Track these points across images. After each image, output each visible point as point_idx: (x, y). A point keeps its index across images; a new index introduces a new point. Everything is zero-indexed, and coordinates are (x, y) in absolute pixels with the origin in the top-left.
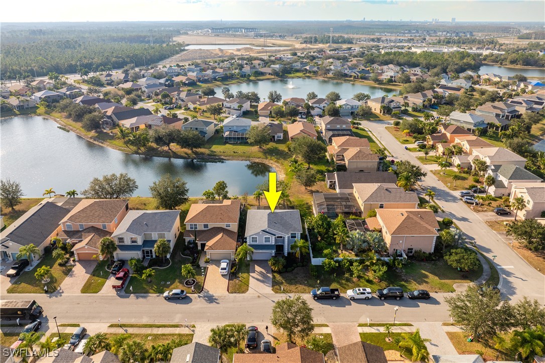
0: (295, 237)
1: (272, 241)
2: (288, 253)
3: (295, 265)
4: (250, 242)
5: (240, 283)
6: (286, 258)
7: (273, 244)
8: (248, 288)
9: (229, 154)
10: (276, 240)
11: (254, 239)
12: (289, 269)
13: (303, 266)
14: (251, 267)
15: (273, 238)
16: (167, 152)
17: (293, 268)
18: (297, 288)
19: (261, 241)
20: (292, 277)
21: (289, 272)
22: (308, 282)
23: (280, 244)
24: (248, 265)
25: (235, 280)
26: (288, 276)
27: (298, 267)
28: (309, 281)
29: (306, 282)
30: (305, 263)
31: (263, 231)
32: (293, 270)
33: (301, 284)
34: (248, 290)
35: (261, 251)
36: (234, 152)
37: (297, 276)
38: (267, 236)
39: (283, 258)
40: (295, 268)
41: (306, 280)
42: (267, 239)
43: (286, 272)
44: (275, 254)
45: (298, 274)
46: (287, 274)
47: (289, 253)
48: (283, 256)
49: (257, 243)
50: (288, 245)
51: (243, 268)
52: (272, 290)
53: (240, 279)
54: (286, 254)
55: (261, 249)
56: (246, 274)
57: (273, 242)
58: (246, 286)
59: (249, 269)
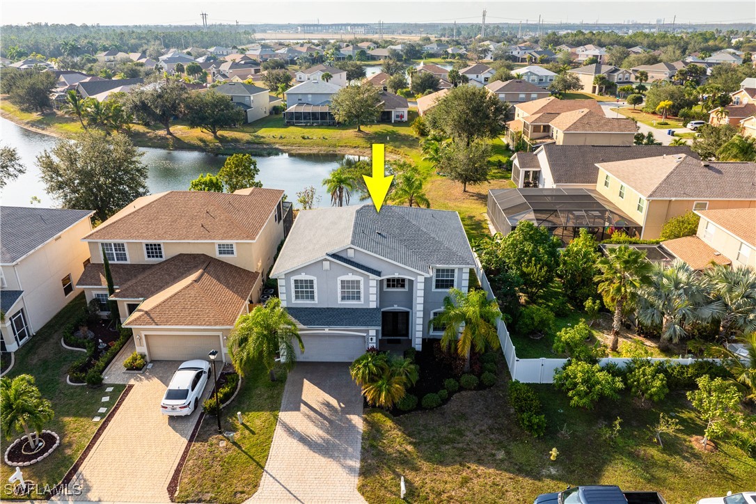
0: (450, 284)
1: (370, 298)
2: (424, 340)
3: (449, 382)
4: (289, 299)
5: (233, 451)
6: (418, 358)
7: (373, 305)
8: (259, 477)
9: (292, 140)
10: (382, 295)
11: (304, 289)
12: (431, 398)
13: (481, 386)
14: (287, 387)
15: (373, 283)
16: (163, 138)
17: (444, 393)
18: (466, 481)
19: (328, 295)
20: (444, 432)
21: (432, 409)
22: (508, 453)
23: (396, 307)
24: (278, 382)
25: (213, 439)
26: (425, 427)
27: (461, 389)
28: (513, 447)
29: (501, 455)
30: (487, 376)
31: (334, 256)
32: (445, 401)
33: (480, 462)
34: (256, 486)
35: (327, 331)
36: (304, 138)
37: (462, 425)
38: (350, 277)
39: (406, 355)
40: (451, 394)
41: (500, 445)
42: (351, 290)
43: (419, 407)
44: (381, 342)
45: (463, 416)
46: (421, 419)
47: (425, 342)
48: (408, 351)
49: (315, 303)
50: (426, 311)
51: (260, 390)
52: (362, 489)
53: (236, 436)
54: (417, 344)
55: (328, 324)
56: (265, 415)
57: (373, 298)
58: (253, 466)
59: (279, 395)
